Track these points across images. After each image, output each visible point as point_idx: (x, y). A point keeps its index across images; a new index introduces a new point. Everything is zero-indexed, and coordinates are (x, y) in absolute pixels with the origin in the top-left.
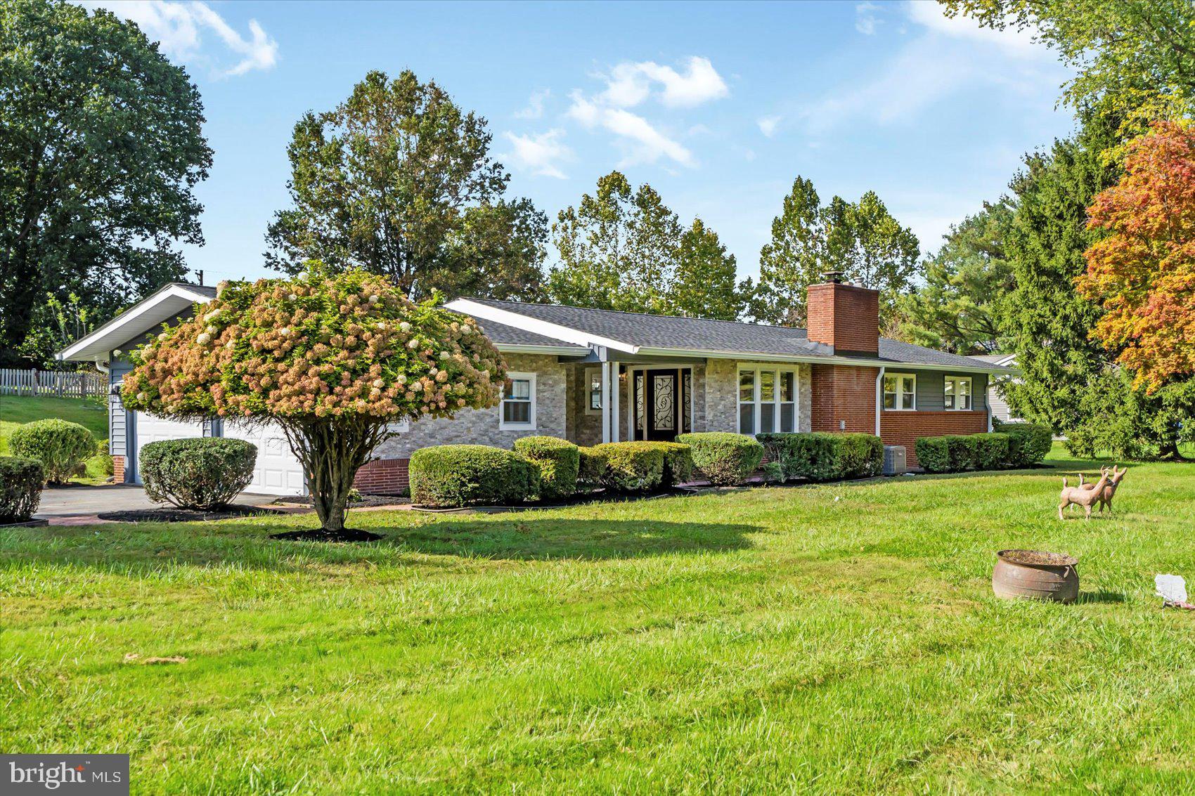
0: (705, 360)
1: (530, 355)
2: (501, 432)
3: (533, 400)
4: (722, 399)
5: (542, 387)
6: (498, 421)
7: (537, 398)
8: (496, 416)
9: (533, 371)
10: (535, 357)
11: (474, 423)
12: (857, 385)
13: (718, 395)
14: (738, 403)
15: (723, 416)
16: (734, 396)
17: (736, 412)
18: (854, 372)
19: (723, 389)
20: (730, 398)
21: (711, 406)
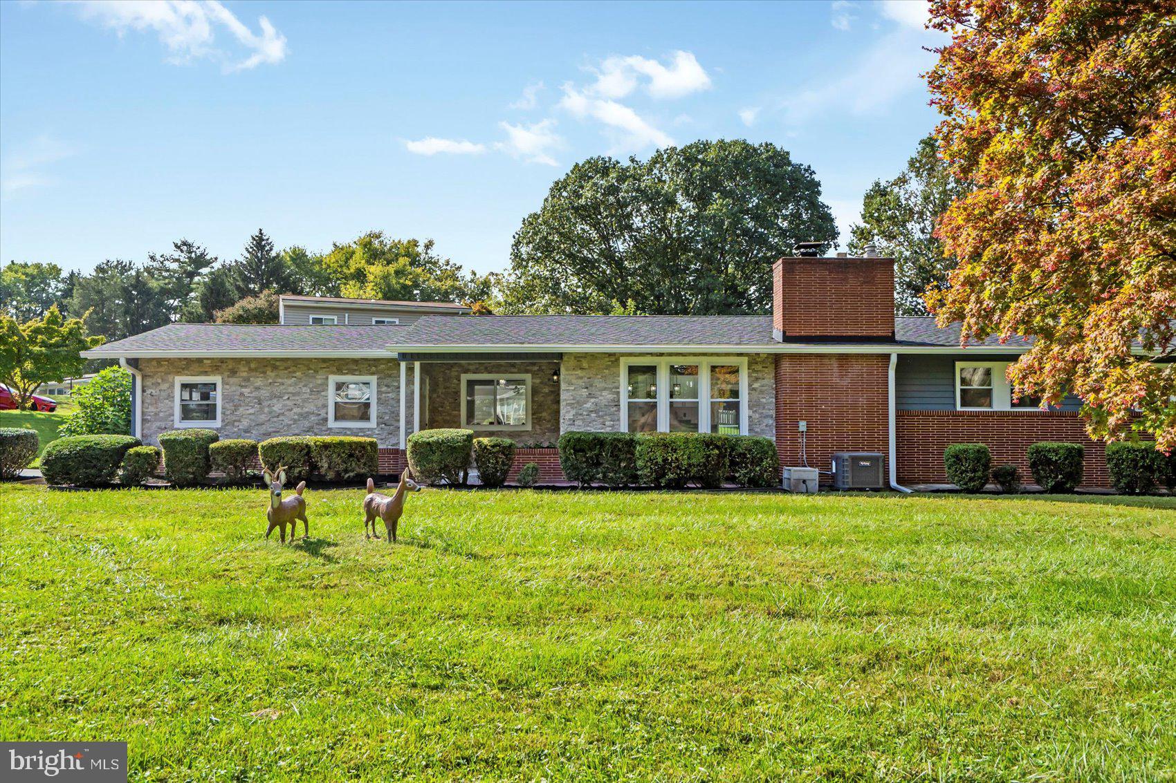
0: (560, 356)
1: (366, 360)
2: (331, 429)
3: (373, 401)
4: (590, 396)
5: (384, 389)
6: (326, 420)
7: (379, 399)
8: (323, 415)
9: (373, 374)
10: (376, 361)
11: (295, 421)
12: (841, 377)
13: (585, 392)
14: (624, 401)
15: (593, 415)
16: (618, 393)
17: (619, 410)
18: (835, 363)
19: (591, 386)
20: (607, 396)
21: (568, 405)
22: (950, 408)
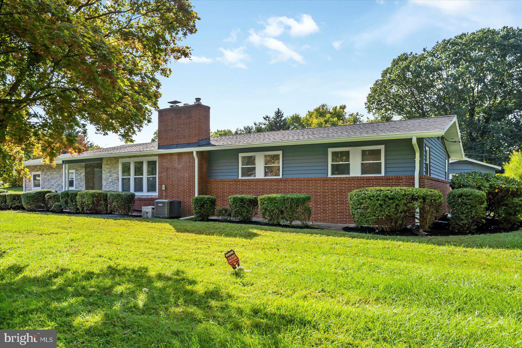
0: (102, 159)
3: (74, 180)
4: (111, 176)
9: (74, 169)
12: (179, 164)
13: (109, 174)
14: (120, 177)
15: (111, 184)
16: (118, 174)
17: (118, 181)
18: (176, 157)
19: (111, 171)
20: (115, 176)
21: (105, 179)
22: (235, 177)
